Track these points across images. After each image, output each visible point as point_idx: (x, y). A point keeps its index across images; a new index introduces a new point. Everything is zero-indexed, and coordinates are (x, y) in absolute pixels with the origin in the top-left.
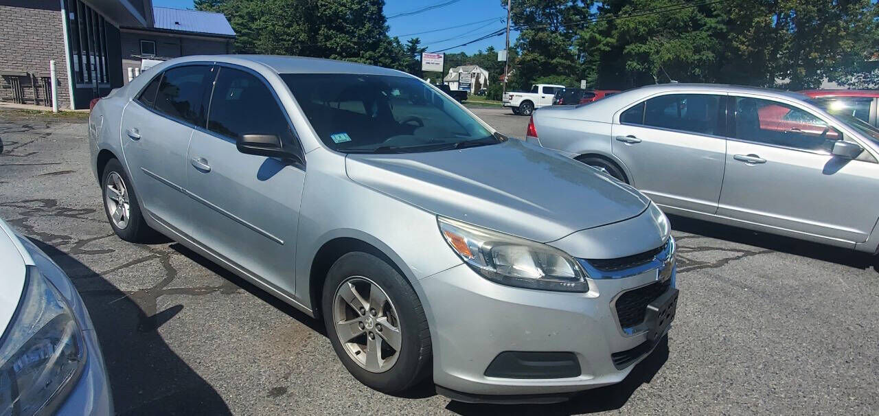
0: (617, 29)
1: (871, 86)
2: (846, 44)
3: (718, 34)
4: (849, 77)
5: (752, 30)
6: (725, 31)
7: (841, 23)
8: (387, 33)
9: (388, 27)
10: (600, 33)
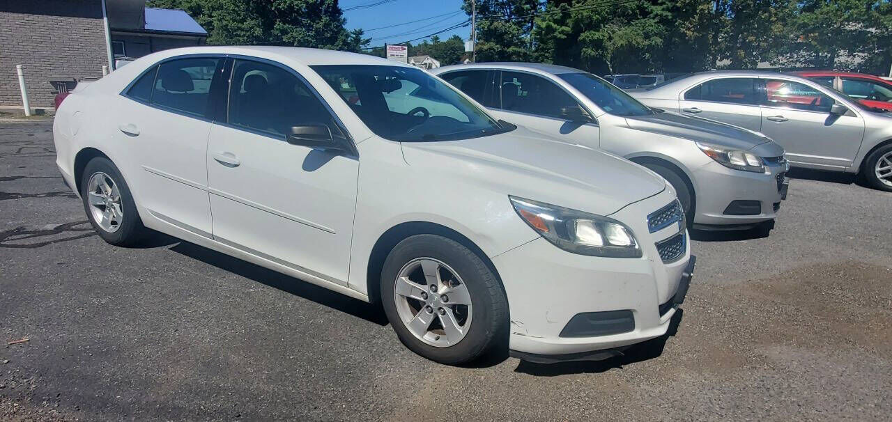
0: (570, 17)
1: (798, 65)
2: (777, 29)
3: (663, 21)
4: (780, 58)
5: (697, 17)
6: (670, 17)
7: (772, 10)
8: (344, 26)
9: (345, 20)
10: (556, 21)
